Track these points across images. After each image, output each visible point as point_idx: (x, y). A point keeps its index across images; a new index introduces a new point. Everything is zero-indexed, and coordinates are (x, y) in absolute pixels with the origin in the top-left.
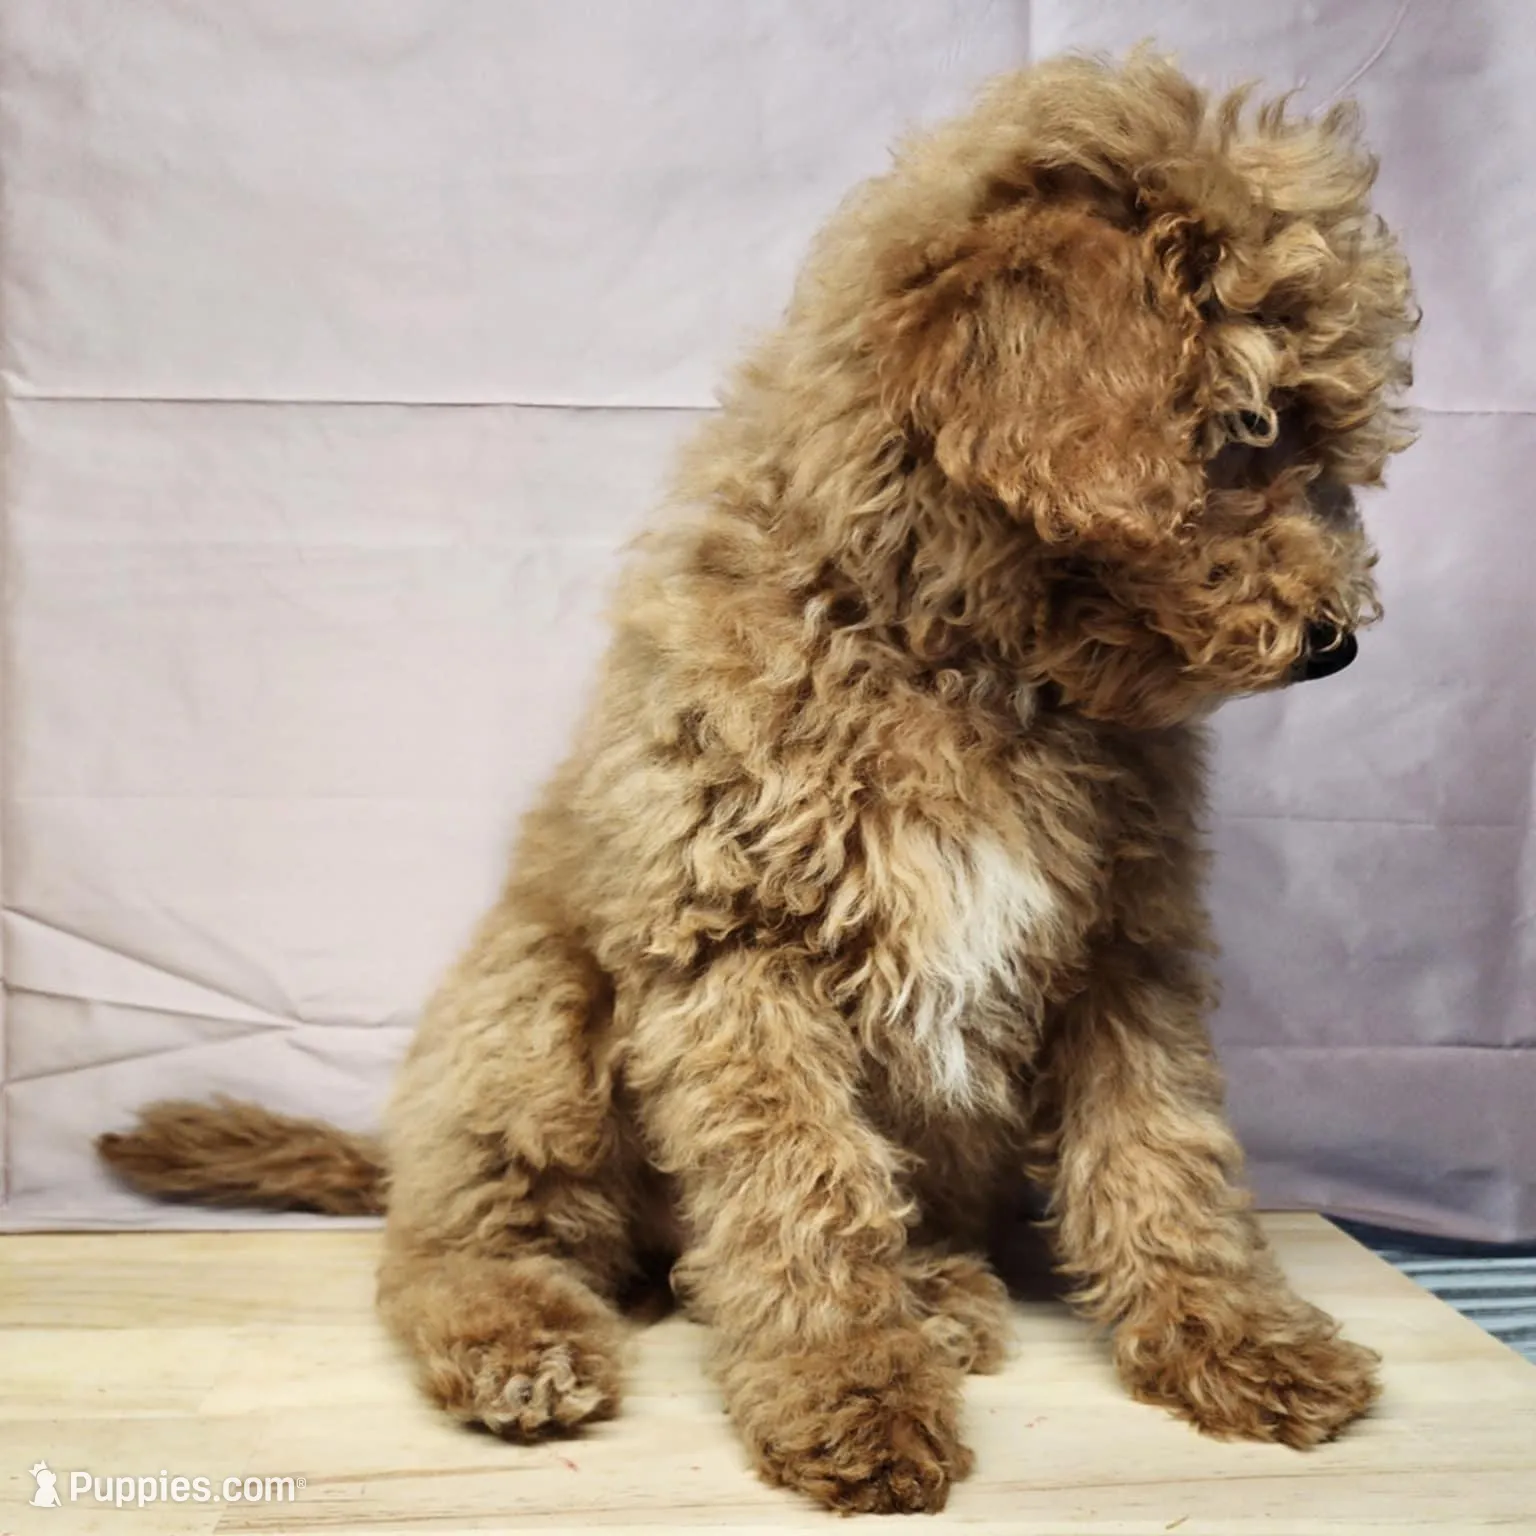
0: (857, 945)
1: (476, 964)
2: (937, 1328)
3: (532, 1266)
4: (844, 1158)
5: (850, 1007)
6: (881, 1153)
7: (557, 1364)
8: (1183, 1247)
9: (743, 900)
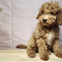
0: (46, 38)
1: (31, 39)
2: (48, 53)
3: (32, 51)
4: (45, 47)
5: (45, 41)
6: (46, 46)
7: (33, 55)
8: (58, 50)
9: (41, 36)
